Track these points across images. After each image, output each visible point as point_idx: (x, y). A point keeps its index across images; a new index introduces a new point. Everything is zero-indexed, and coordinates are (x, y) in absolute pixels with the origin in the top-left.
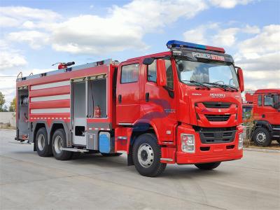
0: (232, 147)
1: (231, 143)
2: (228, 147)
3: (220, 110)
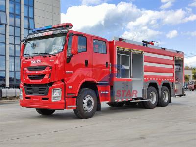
0: (47, 99)
1: (46, 96)
2: (44, 99)
3: (37, 72)
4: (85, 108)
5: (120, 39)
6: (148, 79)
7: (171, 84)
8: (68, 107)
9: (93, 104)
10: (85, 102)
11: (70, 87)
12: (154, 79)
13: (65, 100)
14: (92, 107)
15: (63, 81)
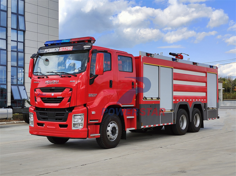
1: (64, 123)
2: (61, 126)
4: (109, 136)
5: (148, 54)
6: (178, 100)
7: (203, 105)
8: (91, 135)
9: (117, 132)
10: (109, 129)
11: (93, 113)
12: (184, 100)
13: (87, 127)
14: (117, 135)
15: (85, 105)
